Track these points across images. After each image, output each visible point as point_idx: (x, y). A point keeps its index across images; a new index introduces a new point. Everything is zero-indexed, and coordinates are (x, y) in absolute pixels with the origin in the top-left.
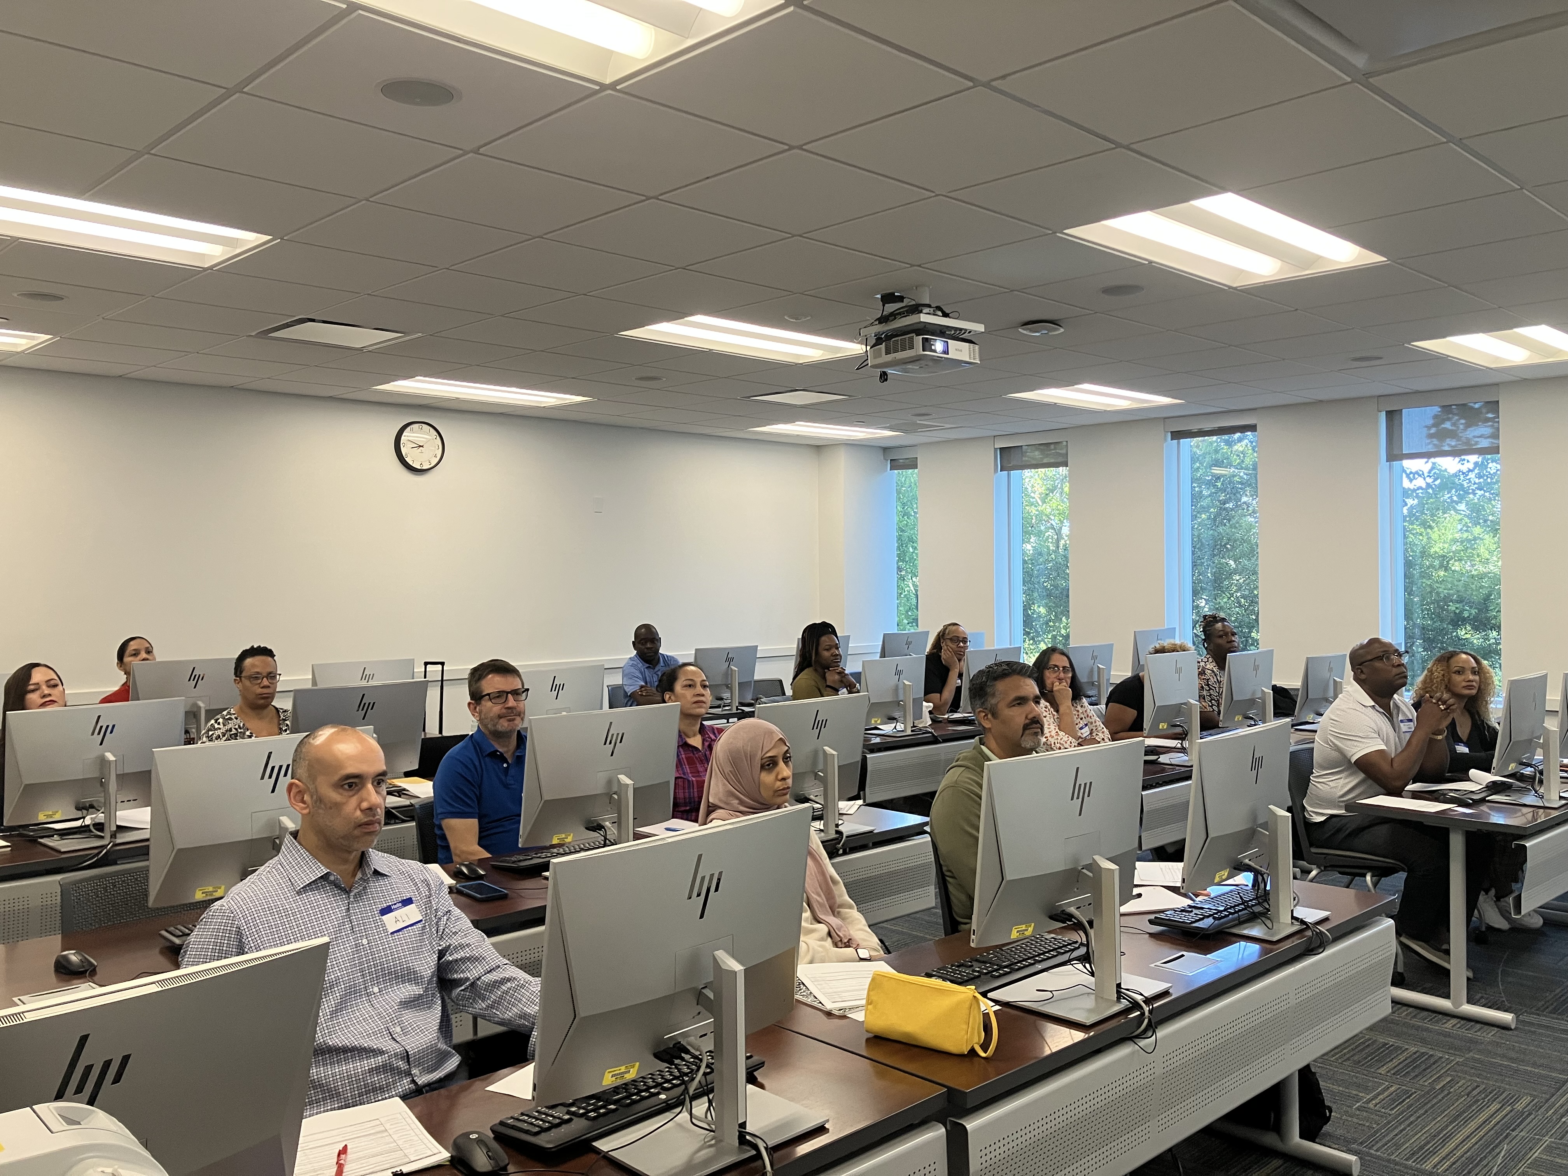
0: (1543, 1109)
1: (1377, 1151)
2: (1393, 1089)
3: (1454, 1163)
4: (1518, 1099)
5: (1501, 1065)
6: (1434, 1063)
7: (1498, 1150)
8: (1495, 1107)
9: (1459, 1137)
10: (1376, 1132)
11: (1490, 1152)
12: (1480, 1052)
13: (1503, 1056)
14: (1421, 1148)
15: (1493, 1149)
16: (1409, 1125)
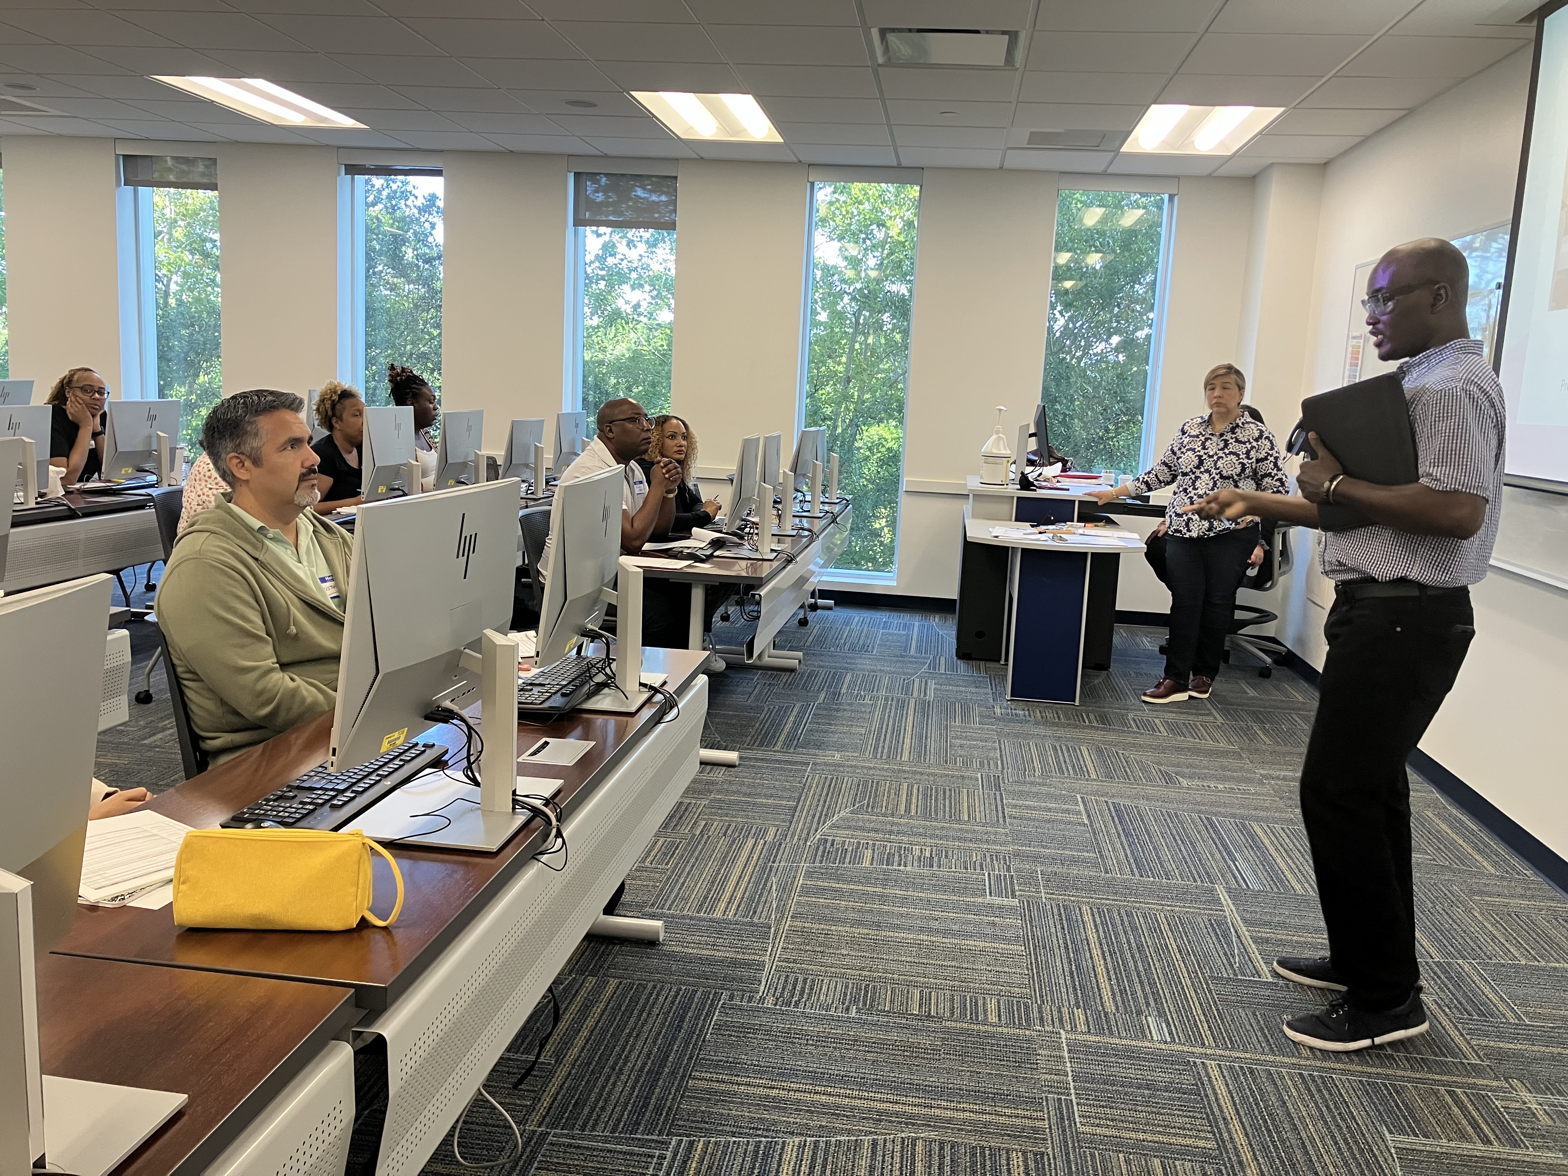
0: (789, 836)
1: (669, 909)
2: (660, 843)
3: (739, 906)
4: (766, 832)
5: (741, 801)
6: (686, 810)
7: (769, 885)
8: (750, 842)
9: (734, 878)
10: (662, 890)
11: (763, 888)
12: (719, 792)
13: (738, 792)
14: (706, 898)
15: (765, 884)
16: (687, 877)
